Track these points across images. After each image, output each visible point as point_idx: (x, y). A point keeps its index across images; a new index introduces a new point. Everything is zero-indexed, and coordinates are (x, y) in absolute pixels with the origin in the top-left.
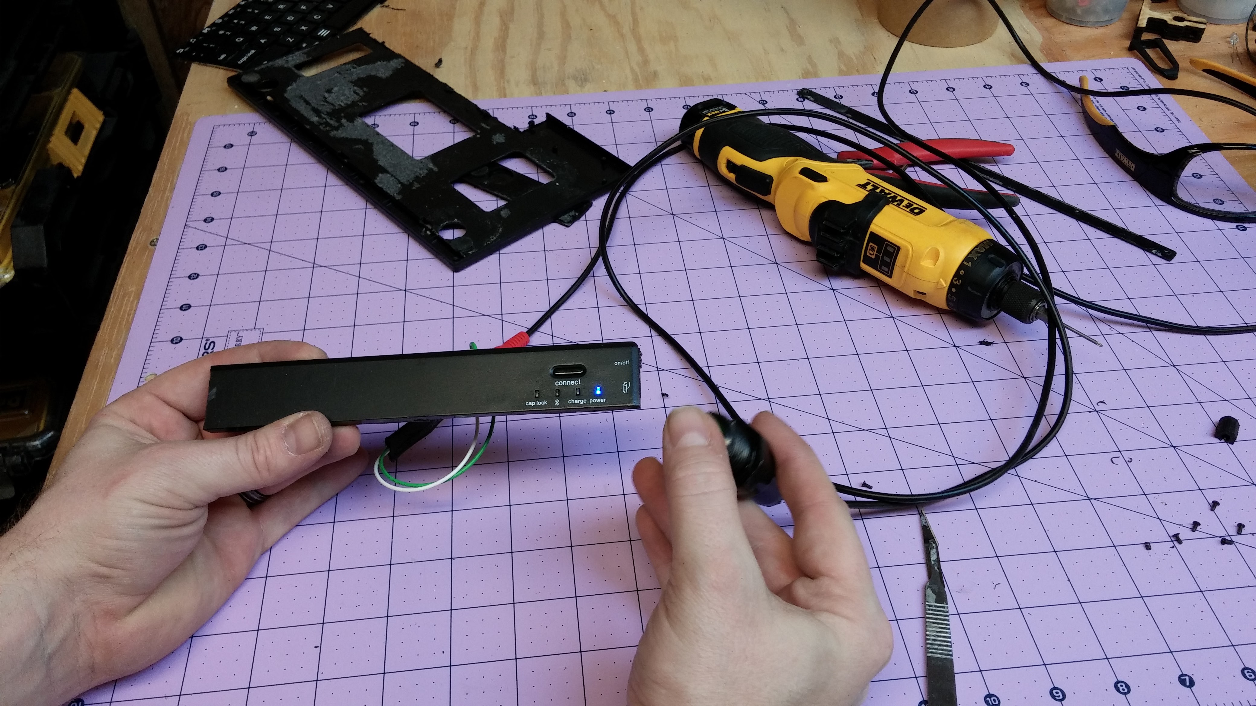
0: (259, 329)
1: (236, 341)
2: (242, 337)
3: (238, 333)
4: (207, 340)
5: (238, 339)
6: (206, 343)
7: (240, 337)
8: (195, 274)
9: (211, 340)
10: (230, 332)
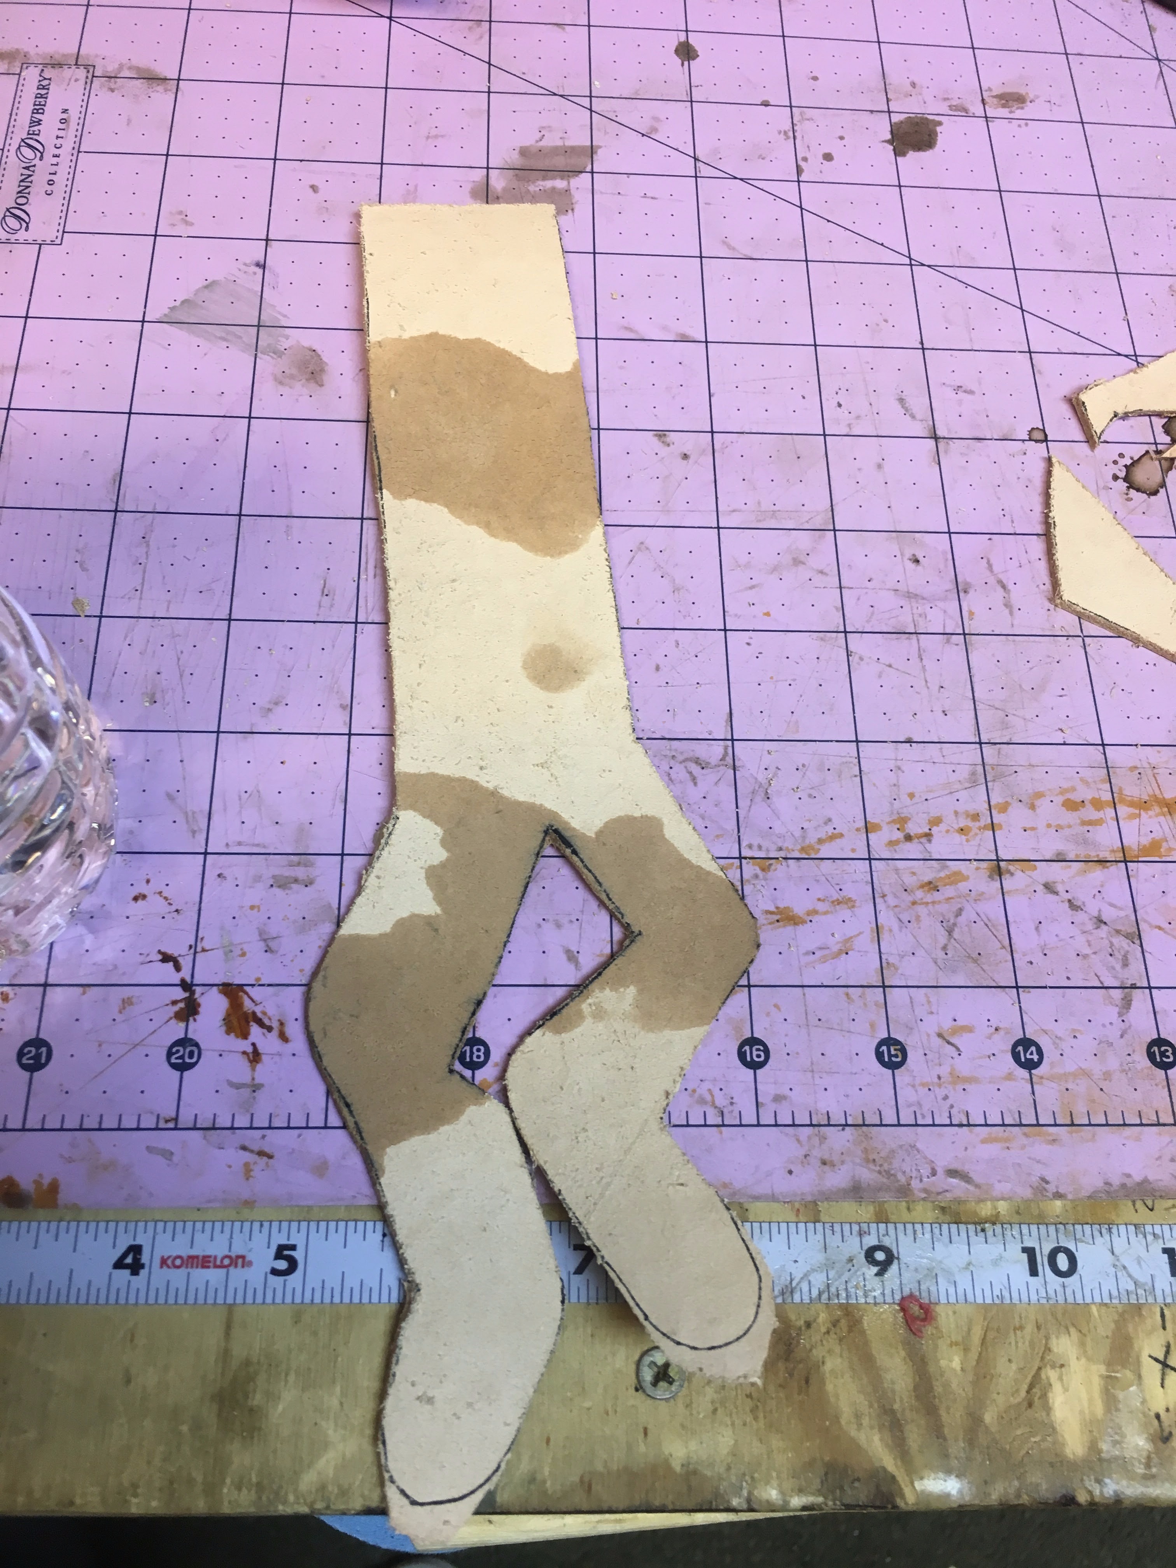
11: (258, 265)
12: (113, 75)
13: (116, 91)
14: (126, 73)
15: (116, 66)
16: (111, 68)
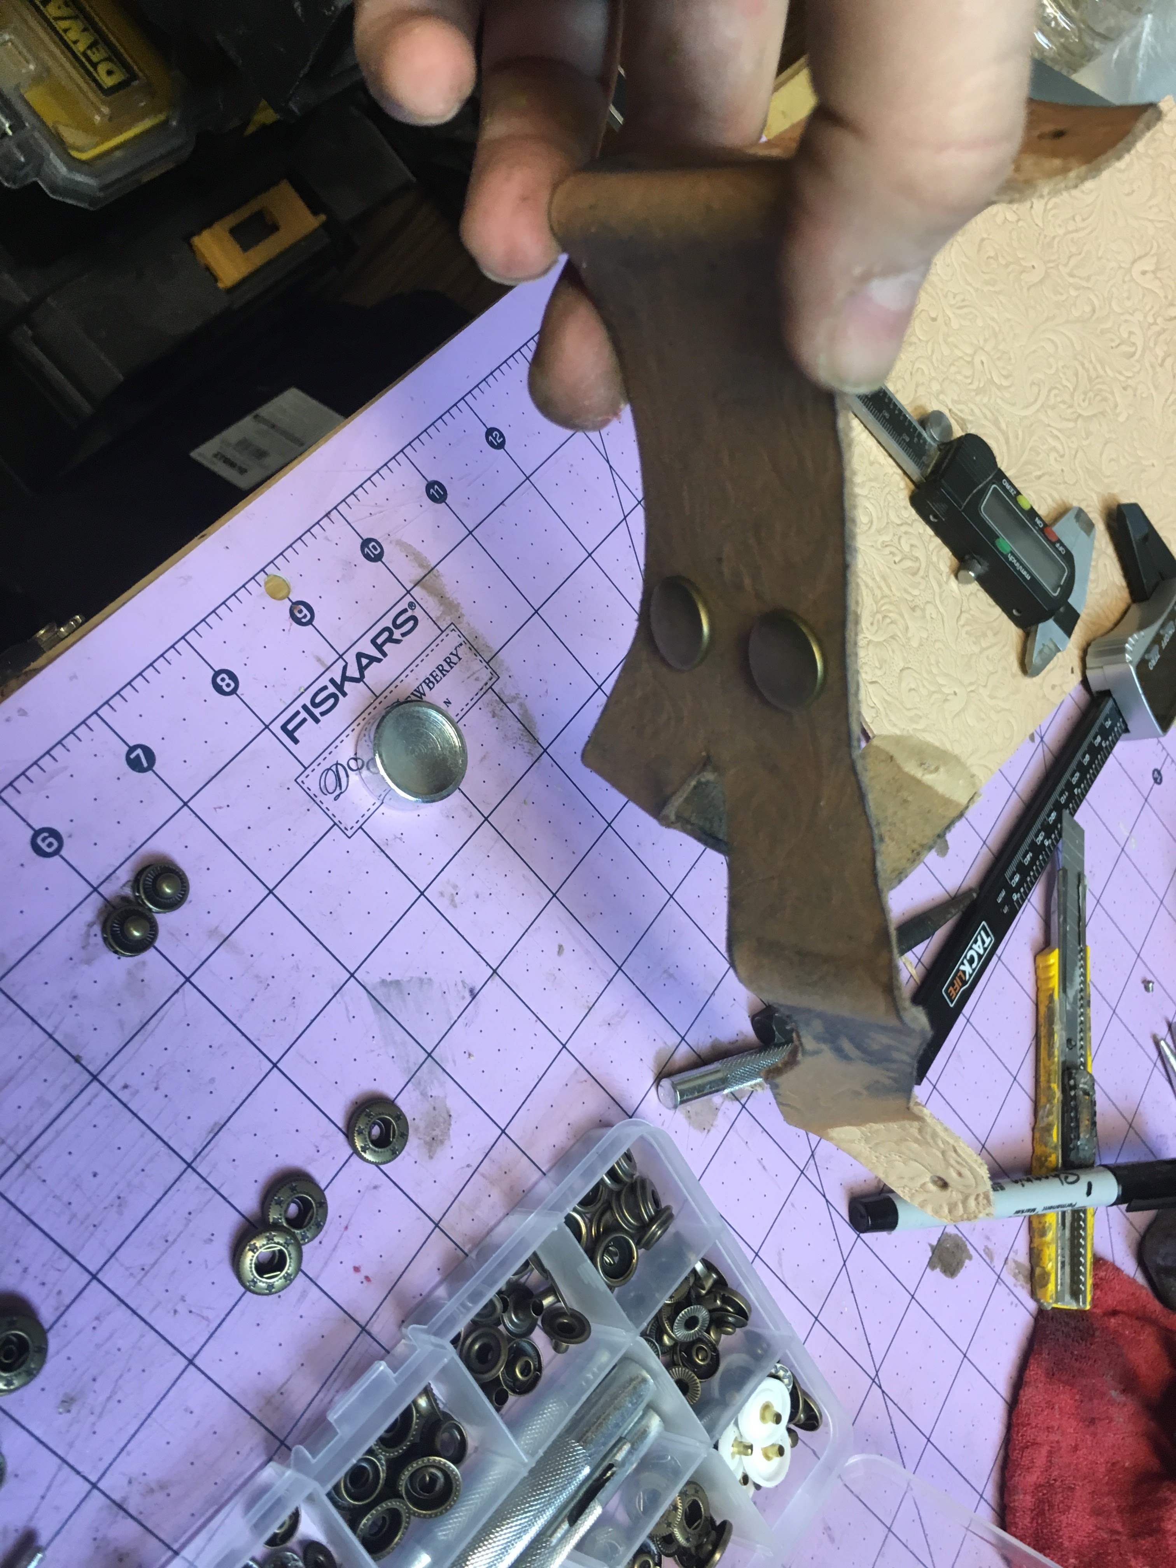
0: (494, 672)
1: (445, 660)
2: (460, 659)
3: (461, 644)
4: (411, 605)
5: (451, 656)
6: (405, 611)
7: (457, 655)
8: (502, 435)
9: (418, 612)
10: (452, 627)
11: (471, 991)
12: (505, 700)
13: (496, 719)
14: (514, 707)
15: (513, 693)
16: (509, 693)
